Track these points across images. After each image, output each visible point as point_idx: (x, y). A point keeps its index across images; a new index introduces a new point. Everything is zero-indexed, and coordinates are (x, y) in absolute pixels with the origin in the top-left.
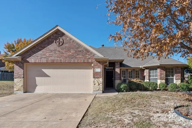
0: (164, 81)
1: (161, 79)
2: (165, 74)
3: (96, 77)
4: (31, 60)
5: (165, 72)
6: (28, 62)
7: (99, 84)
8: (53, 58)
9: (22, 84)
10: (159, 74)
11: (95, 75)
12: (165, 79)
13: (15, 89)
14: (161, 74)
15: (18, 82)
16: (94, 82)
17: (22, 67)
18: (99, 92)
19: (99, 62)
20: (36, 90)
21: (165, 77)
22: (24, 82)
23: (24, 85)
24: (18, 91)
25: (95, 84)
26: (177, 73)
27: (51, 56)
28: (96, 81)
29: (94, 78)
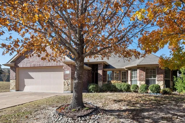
0: (143, 83)
1: (140, 80)
2: (145, 75)
3: (66, 78)
4: (21, 65)
5: (145, 73)
6: (18, 67)
7: (68, 85)
8: (34, 63)
9: (15, 84)
10: (138, 75)
11: (65, 77)
12: (145, 80)
13: (11, 88)
14: (140, 75)
15: (12, 83)
16: (64, 83)
17: (15, 71)
18: (68, 91)
19: (69, 65)
20: (24, 89)
21: (145, 78)
22: (16, 82)
23: (16, 85)
24: (12, 89)
25: (65, 85)
26: (159, 74)
27: (33, 61)
28: (66, 82)
29: (64, 79)
